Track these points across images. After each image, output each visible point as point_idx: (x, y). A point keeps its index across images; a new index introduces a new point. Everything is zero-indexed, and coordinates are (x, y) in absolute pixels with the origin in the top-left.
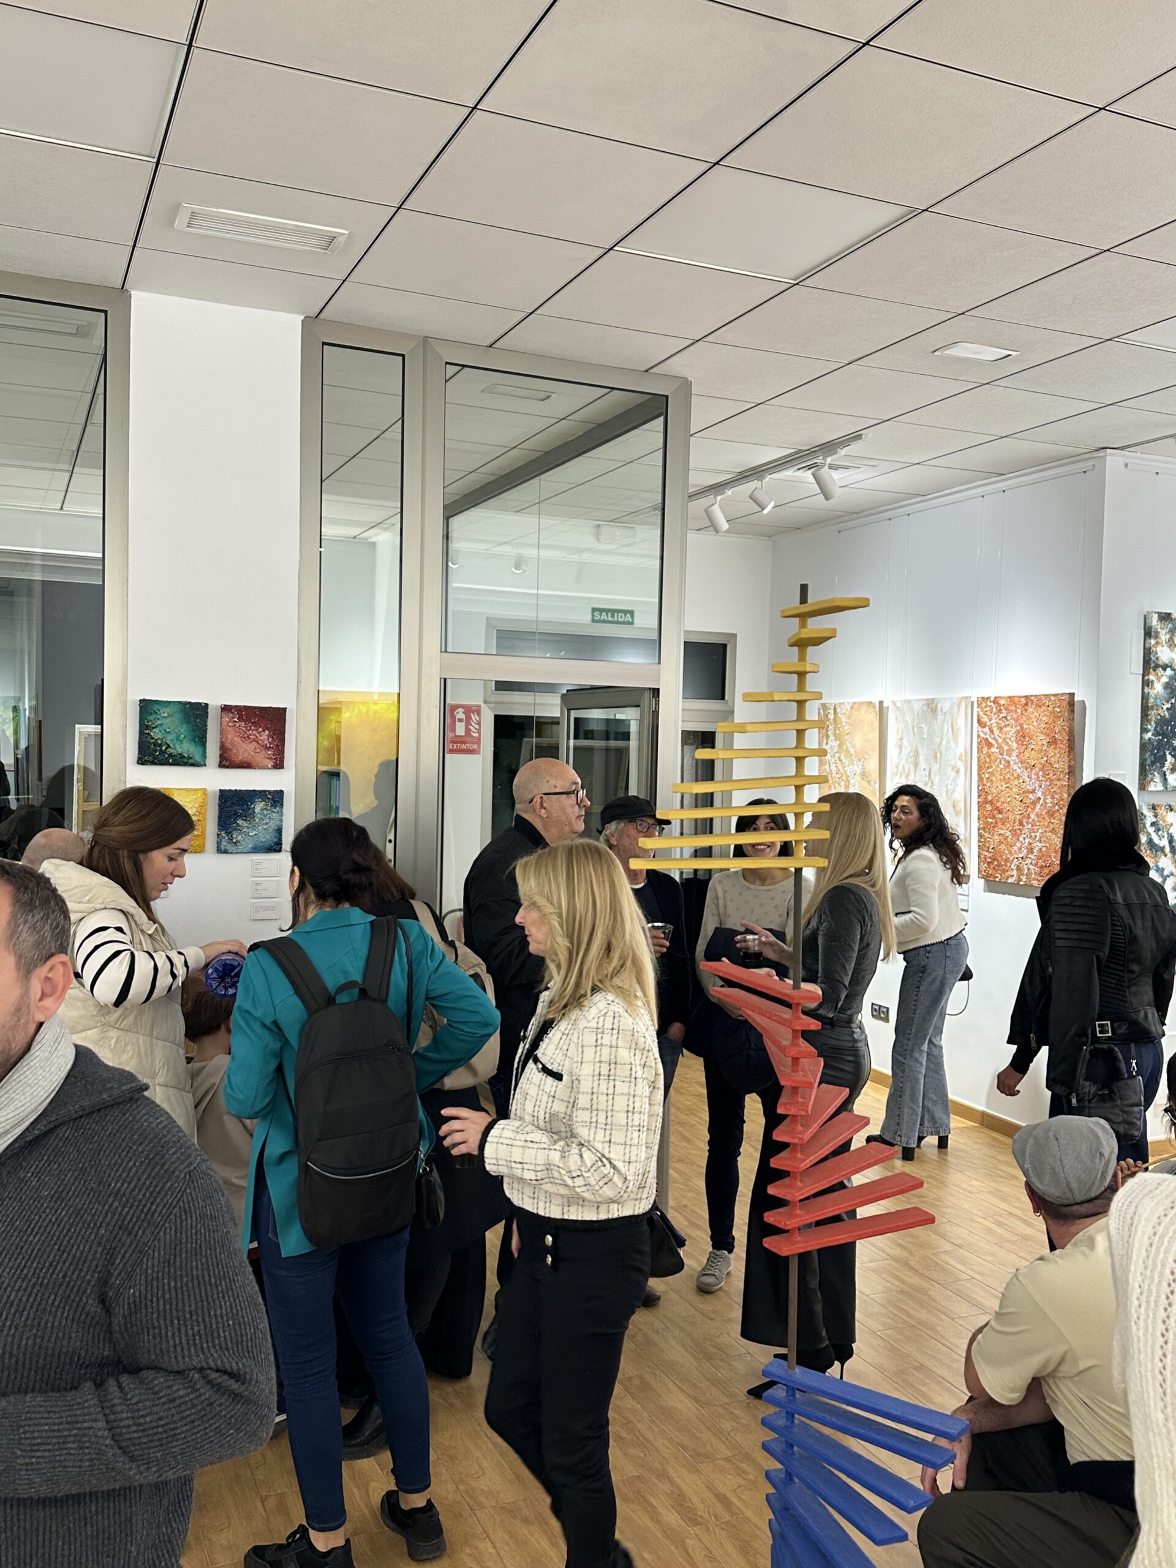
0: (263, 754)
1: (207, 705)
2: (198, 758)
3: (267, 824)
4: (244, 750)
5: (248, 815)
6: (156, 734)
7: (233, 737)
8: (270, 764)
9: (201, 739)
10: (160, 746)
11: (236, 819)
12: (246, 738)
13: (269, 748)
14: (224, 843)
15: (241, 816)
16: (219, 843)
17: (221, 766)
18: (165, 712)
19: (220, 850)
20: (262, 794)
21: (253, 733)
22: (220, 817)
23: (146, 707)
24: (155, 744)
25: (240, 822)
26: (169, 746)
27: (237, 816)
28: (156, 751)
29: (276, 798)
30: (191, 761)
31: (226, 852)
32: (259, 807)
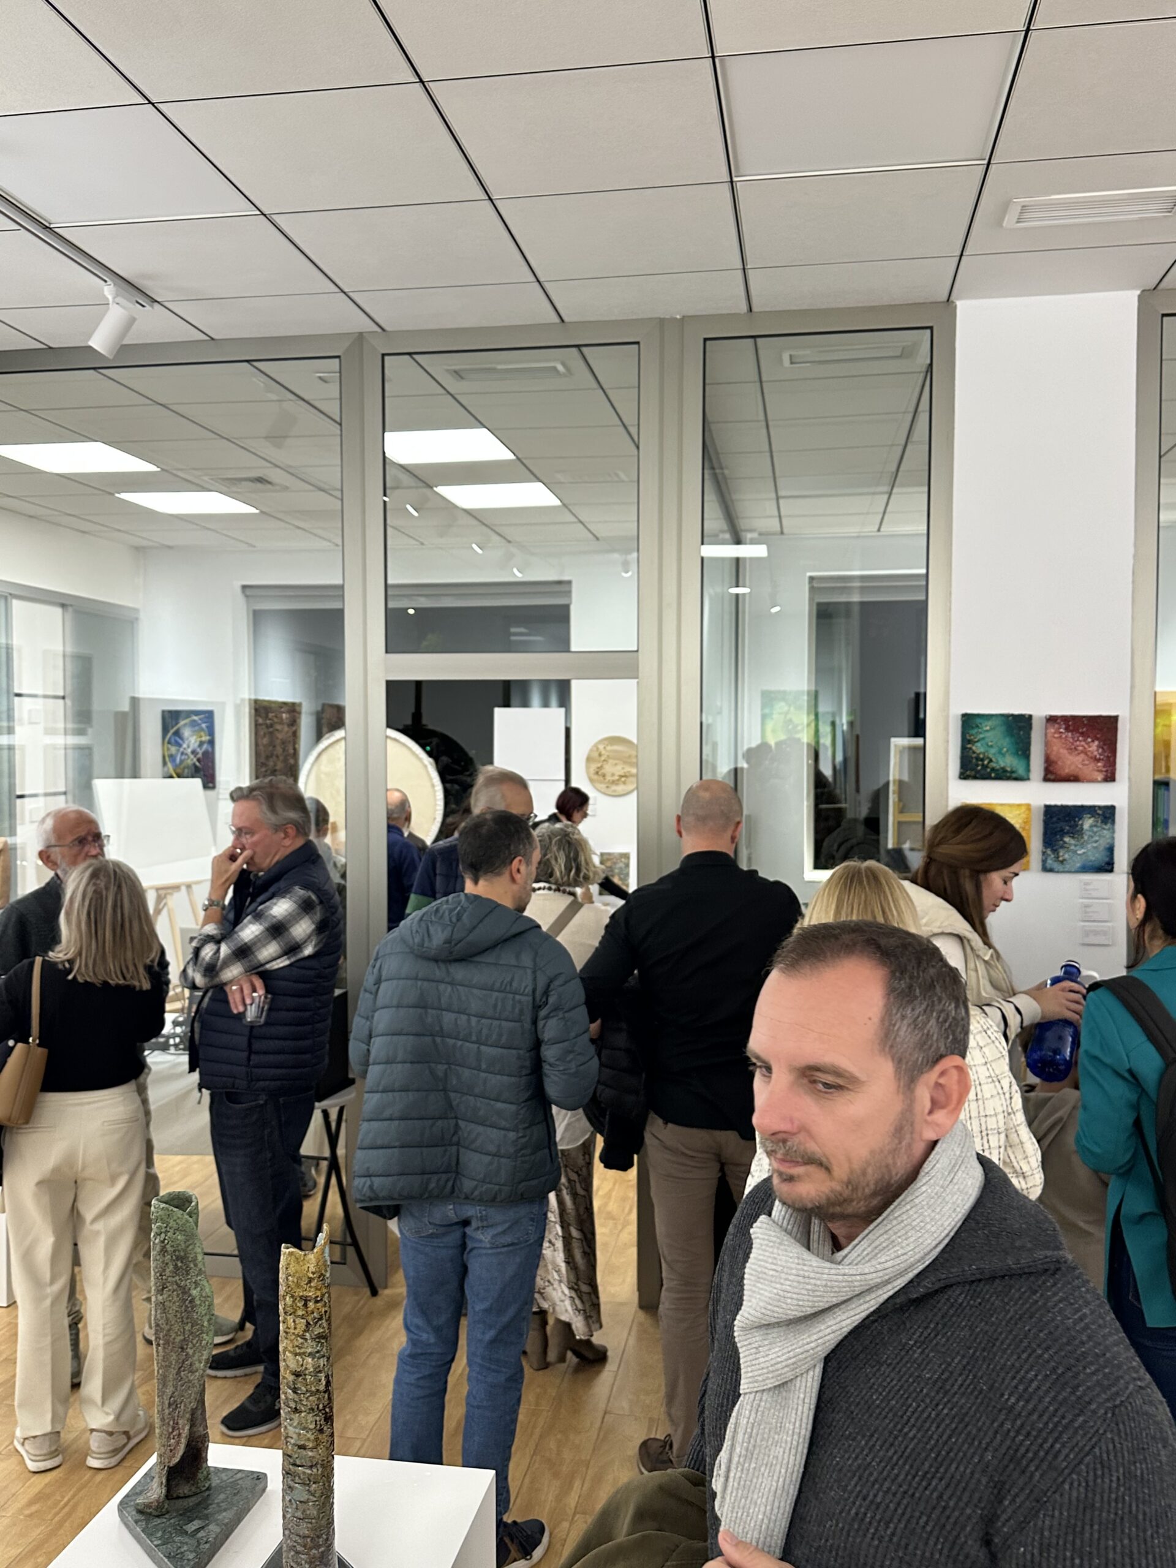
0: (1092, 766)
1: (1030, 716)
2: (1021, 771)
3: (1096, 841)
4: (1071, 762)
5: (1076, 832)
6: (978, 748)
7: (1060, 750)
8: (1100, 777)
9: (1024, 751)
10: (982, 760)
11: (1062, 836)
12: (1073, 750)
13: (1099, 760)
14: (1049, 861)
15: (1068, 833)
16: (1044, 862)
17: (1046, 779)
18: (987, 726)
19: (1046, 869)
20: (1091, 810)
21: (1081, 744)
22: (1045, 834)
23: (969, 721)
24: (977, 759)
25: (1067, 839)
26: (991, 761)
27: (1063, 833)
28: (977, 765)
29: (1107, 814)
30: (1014, 775)
31: (1051, 870)
32: (1087, 823)
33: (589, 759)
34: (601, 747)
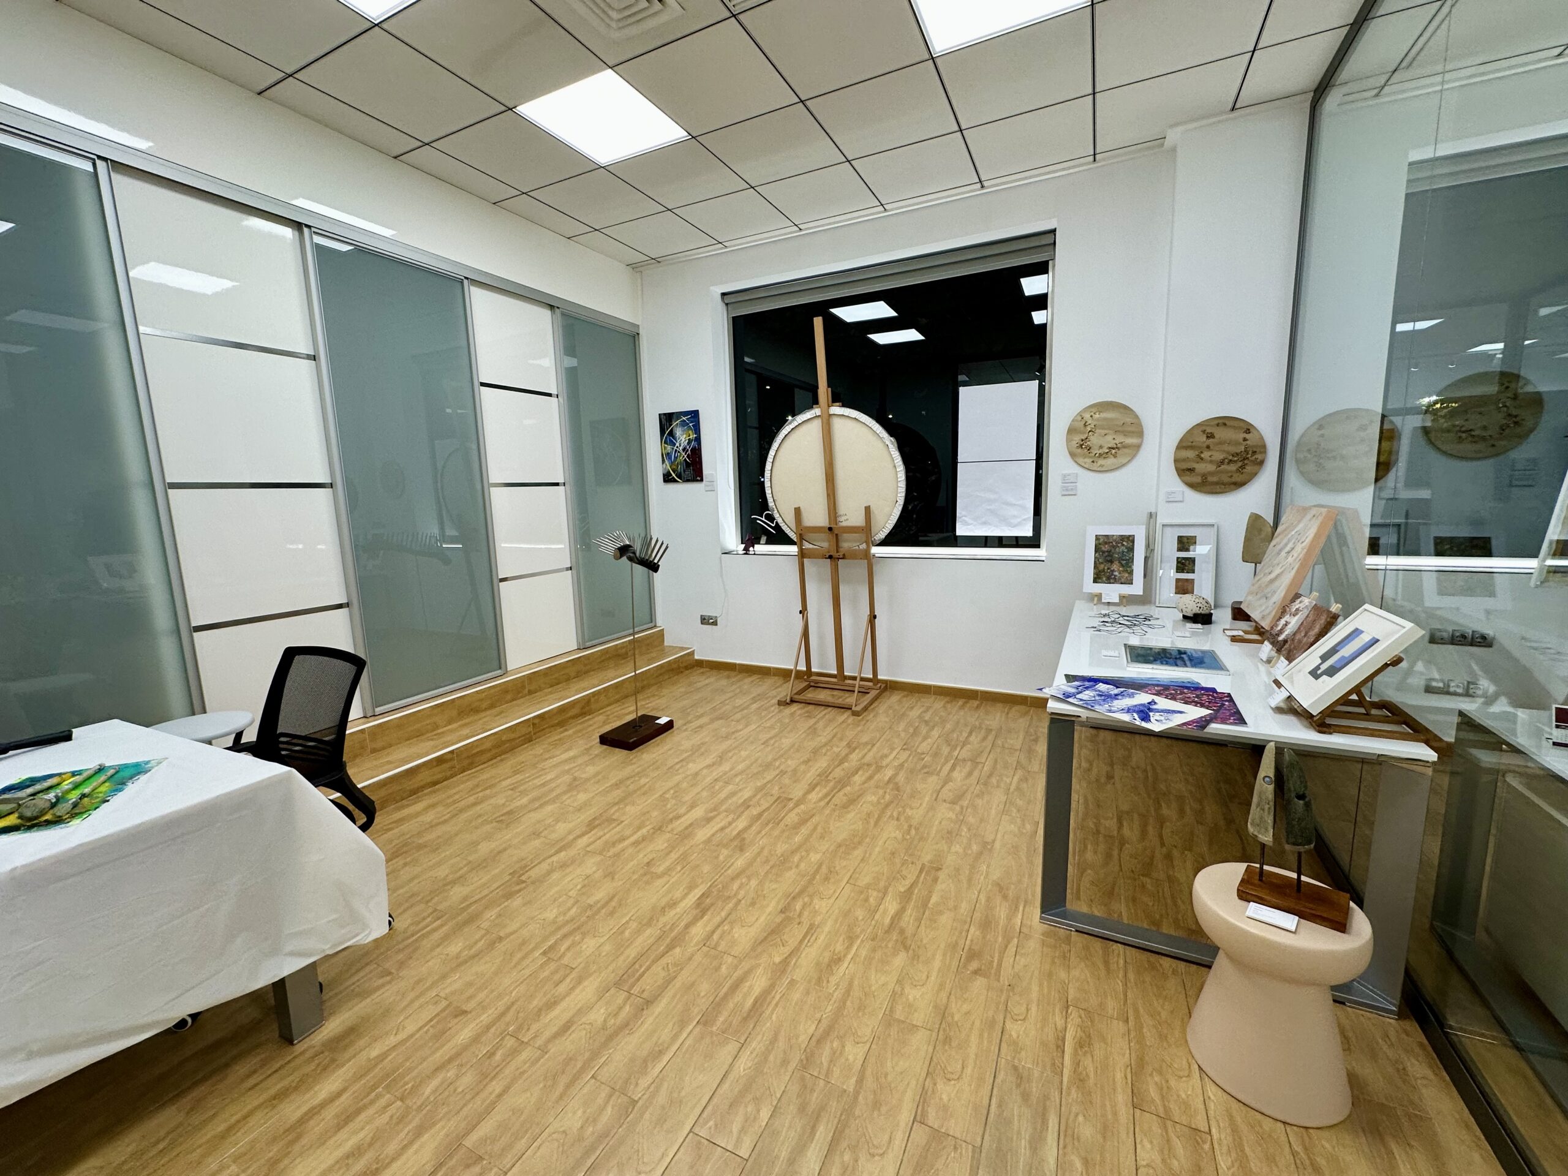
33: (1071, 431)
34: (1087, 416)
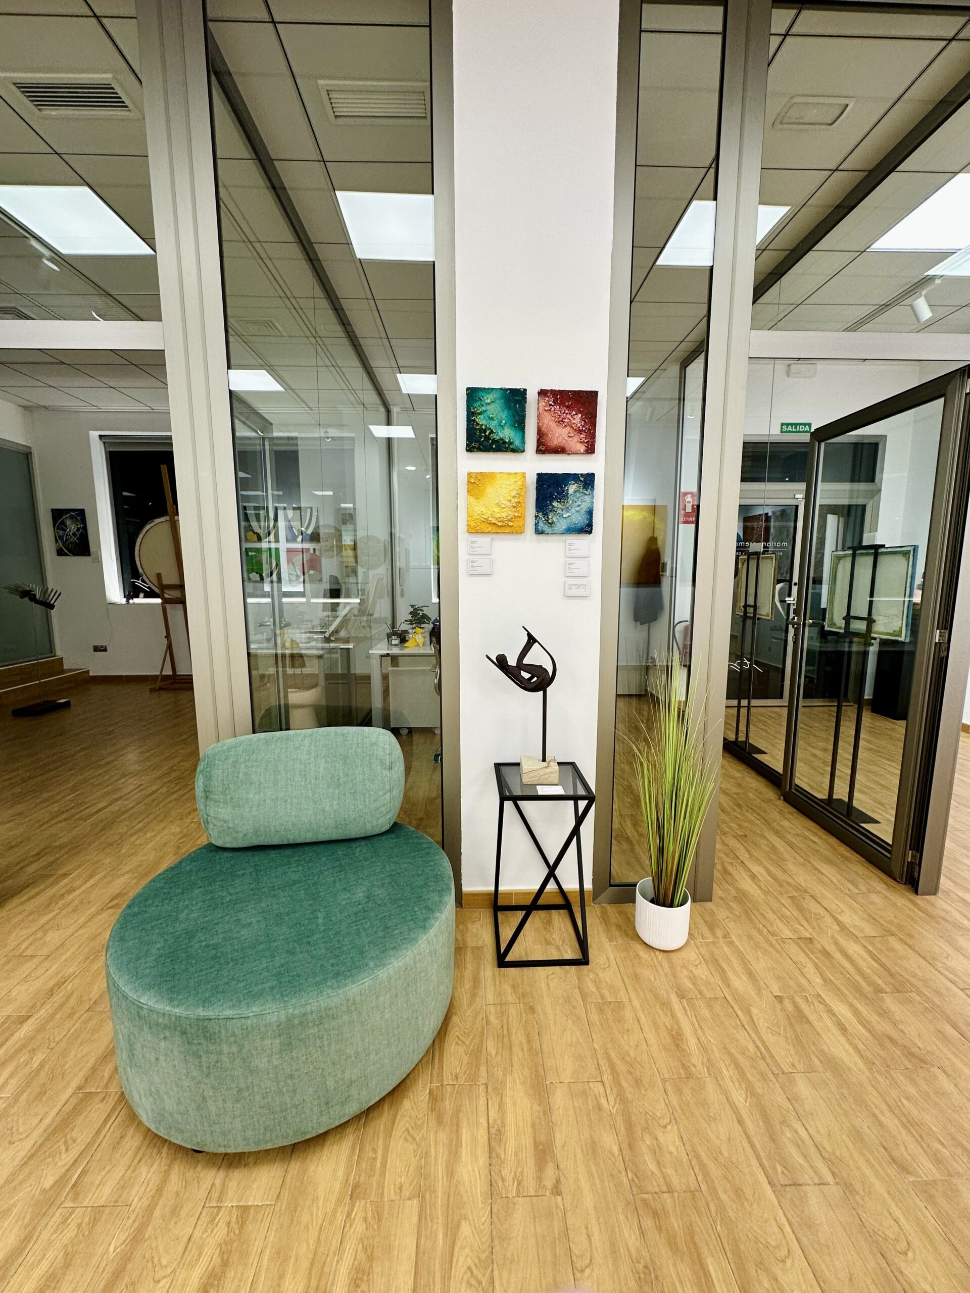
0: (576, 439)
1: (525, 390)
2: (517, 443)
3: (579, 506)
4: (559, 435)
5: (562, 496)
6: (481, 420)
7: (549, 423)
8: (582, 448)
9: (519, 423)
10: (485, 431)
11: (551, 502)
12: (561, 422)
13: (581, 432)
14: (541, 524)
15: (556, 499)
16: (536, 525)
17: (539, 451)
18: (488, 399)
19: (538, 532)
20: (575, 477)
21: (567, 416)
22: (537, 500)
23: (473, 394)
24: (481, 430)
25: (555, 504)
26: (492, 432)
27: (552, 498)
28: (481, 437)
29: (588, 481)
30: (512, 447)
31: (542, 533)
32: (572, 488)
